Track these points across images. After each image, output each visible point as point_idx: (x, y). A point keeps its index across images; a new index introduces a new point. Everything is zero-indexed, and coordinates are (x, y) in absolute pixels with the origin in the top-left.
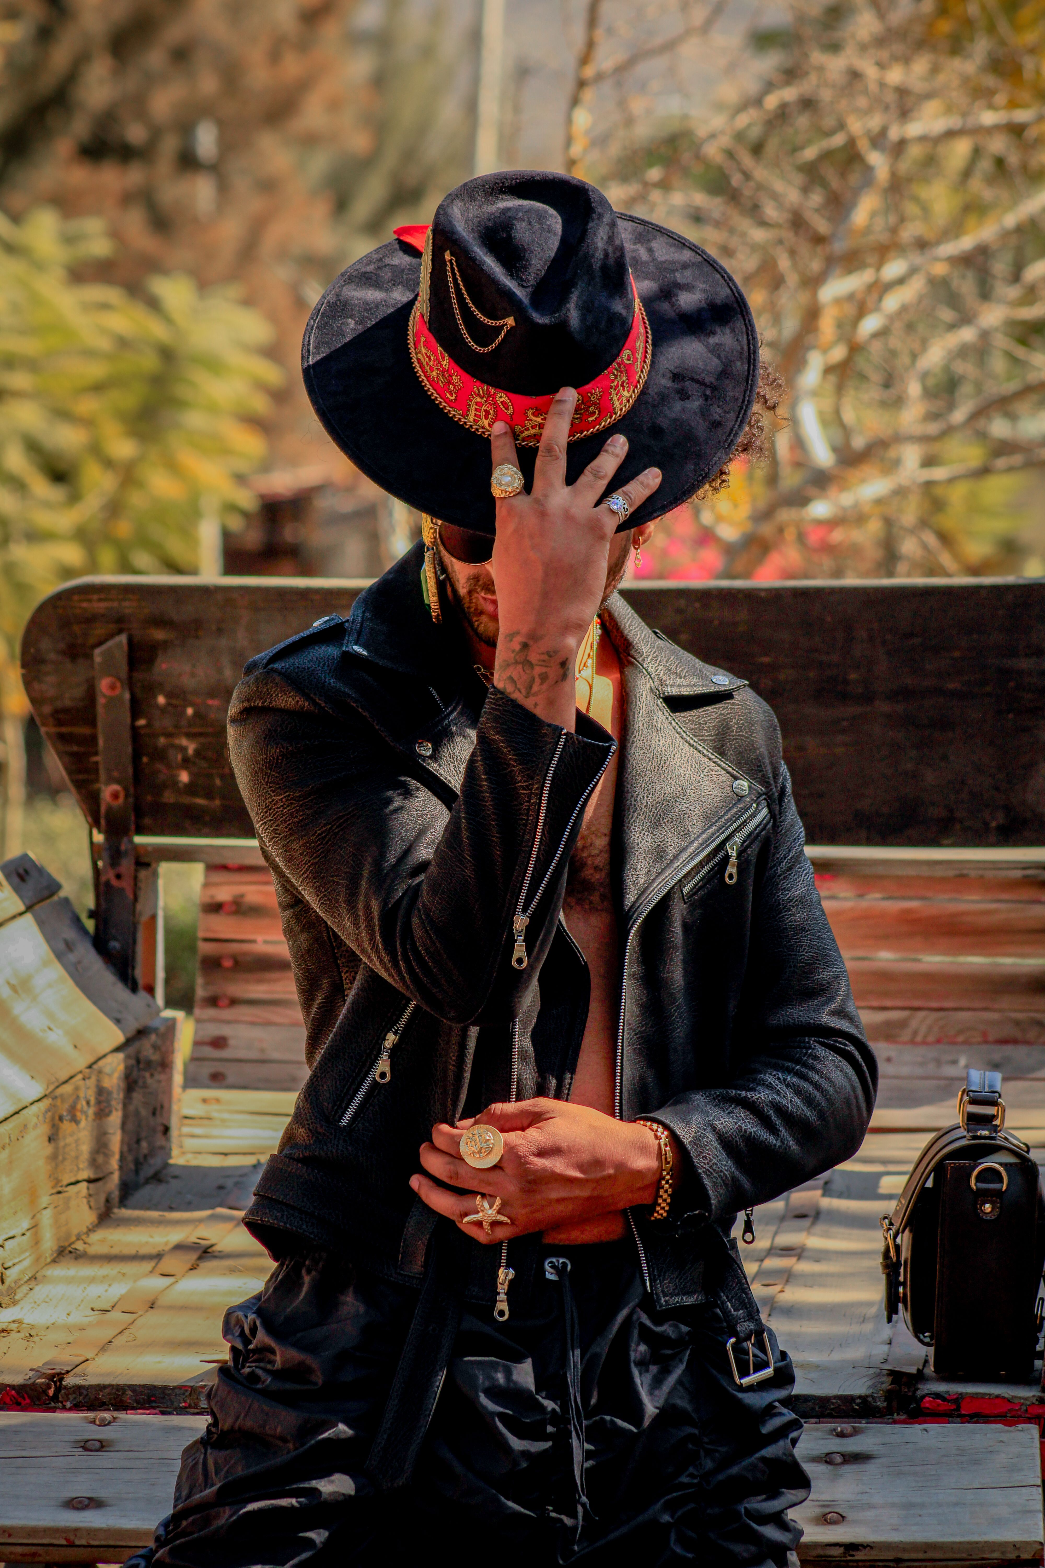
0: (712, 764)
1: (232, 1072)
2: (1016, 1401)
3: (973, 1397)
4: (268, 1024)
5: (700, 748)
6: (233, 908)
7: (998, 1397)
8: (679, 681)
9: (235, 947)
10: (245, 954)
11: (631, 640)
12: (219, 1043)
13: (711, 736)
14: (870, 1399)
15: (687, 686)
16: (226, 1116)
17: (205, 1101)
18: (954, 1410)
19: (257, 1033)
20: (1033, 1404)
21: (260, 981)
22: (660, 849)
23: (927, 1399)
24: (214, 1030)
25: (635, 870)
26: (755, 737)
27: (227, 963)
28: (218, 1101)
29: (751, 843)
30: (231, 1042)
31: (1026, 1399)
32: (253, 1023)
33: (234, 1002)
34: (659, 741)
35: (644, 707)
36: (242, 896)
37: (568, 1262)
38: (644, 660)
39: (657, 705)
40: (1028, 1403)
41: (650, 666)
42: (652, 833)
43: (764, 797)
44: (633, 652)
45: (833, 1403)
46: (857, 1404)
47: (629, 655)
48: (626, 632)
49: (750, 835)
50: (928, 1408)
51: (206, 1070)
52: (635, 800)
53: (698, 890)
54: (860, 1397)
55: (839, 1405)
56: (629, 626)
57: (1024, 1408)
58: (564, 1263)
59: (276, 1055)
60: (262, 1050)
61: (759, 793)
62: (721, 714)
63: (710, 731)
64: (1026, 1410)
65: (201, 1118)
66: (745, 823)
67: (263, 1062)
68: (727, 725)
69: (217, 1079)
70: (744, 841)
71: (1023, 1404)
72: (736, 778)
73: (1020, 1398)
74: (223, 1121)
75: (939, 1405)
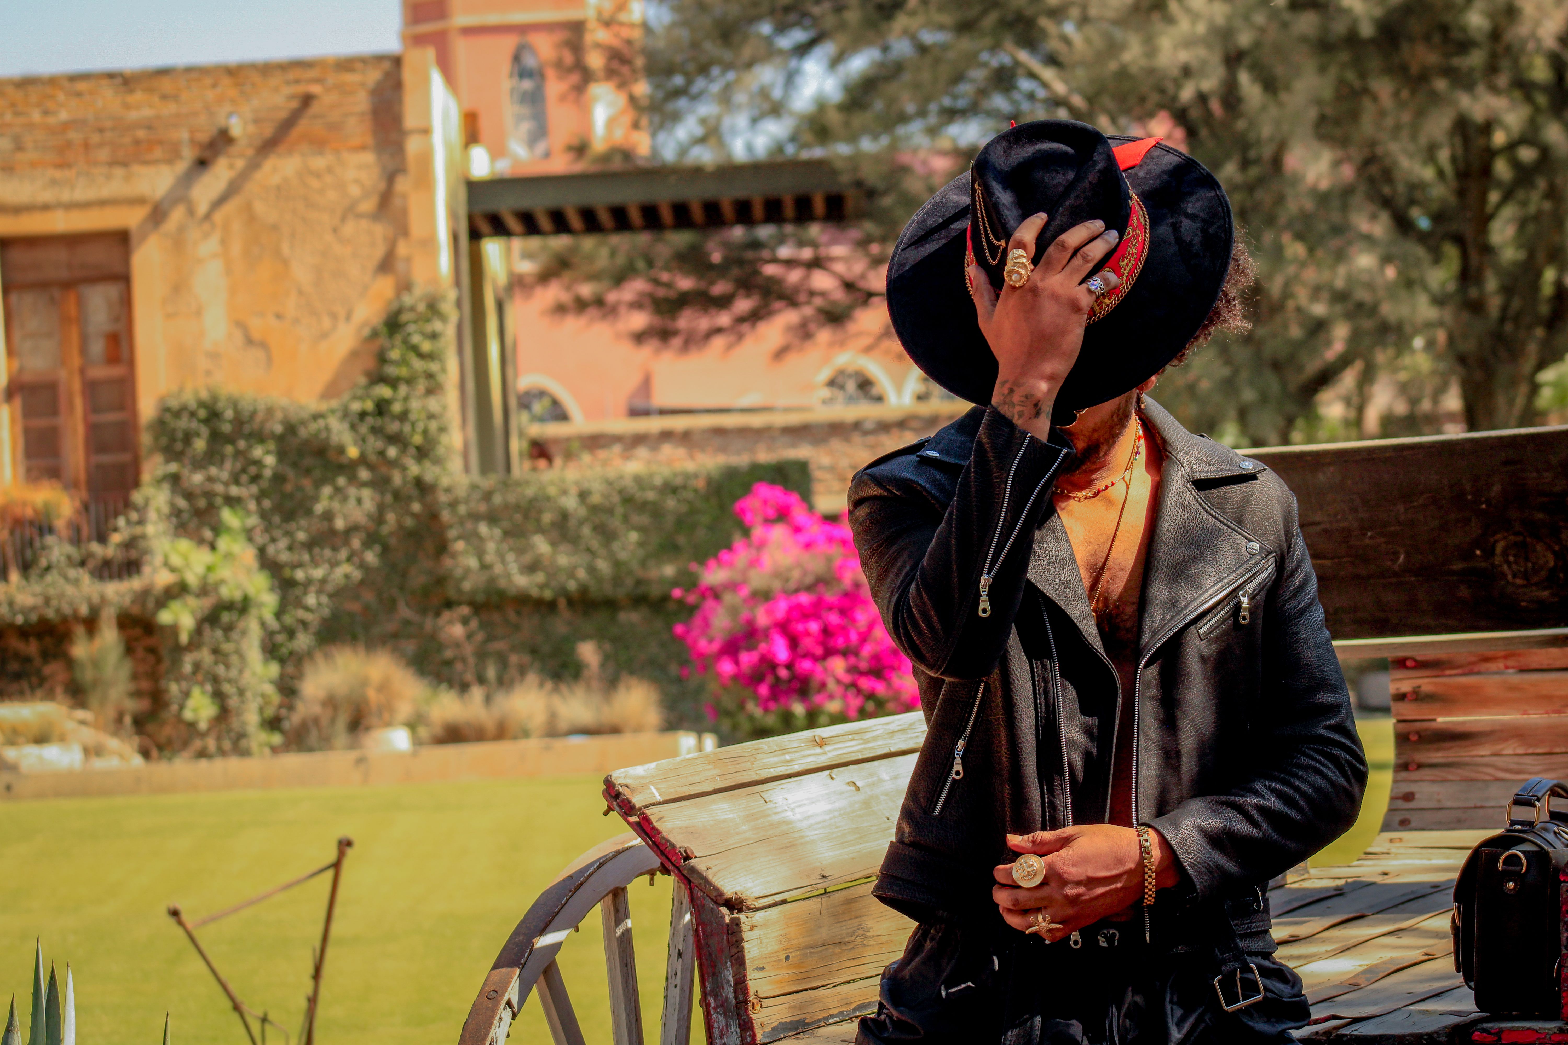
0: (1230, 530)
1: (1415, 818)
2: (1542, 1031)
3: (1511, 1030)
4: (1445, 781)
5: (1222, 519)
6: (1414, 696)
7: (1528, 1029)
8: (1207, 468)
9: (1418, 725)
10: (1426, 730)
11: (1168, 440)
12: (1409, 797)
13: (1234, 509)
14: (1435, 1035)
15: (1214, 471)
16: (1402, 851)
17: (1391, 840)
18: (1497, 1041)
19: (1436, 788)
20: (1555, 1033)
21: (1437, 750)
22: (1174, 600)
23: (1476, 1033)
24: (1405, 788)
25: (1152, 617)
26: (1270, 509)
27: (1414, 738)
28: (1401, 840)
29: (1260, 591)
30: (1417, 796)
31: (1549, 1029)
32: (1433, 781)
33: (1420, 766)
34: (1184, 515)
35: (1174, 489)
36: (1419, 687)
37: (1117, 932)
38: (1177, 453)
39: (1187, 487)
40: (1551, 1032)
41: (1182, 458)
42: (1170, 588)
43: (1274, 554)
44: (1169, 449)
45: (1407, 1040)
46: (1425, 1040)
47: (1166, 450)
48: (1165, 434)
49: (1260, 584)
50: (1477, 1040)
51: (1398, 817)
52: (1158, 563)
53: (1214, 629)
54: (1427, 1034)
55: (1412, 1041)
56: (1168, 430)
57: (1548, 1037)
58: (1113, 933)
59: (1449, 804)
60: (1439, 801)
61: (1268, 552)
62: (1244, 492)
63: (1233, 505)
64: (1550, 1038)
65: (1383, 853)
66: (1255, 576)
67: (1439, 809)
68: (1247, 500)
69: (1404, 824)
70: (1254, 590)
71: (1547, 1034)
72: (1250, 541)
73: (1545, 1029)
74: (1396, 854)
75: (1485, 1038)
